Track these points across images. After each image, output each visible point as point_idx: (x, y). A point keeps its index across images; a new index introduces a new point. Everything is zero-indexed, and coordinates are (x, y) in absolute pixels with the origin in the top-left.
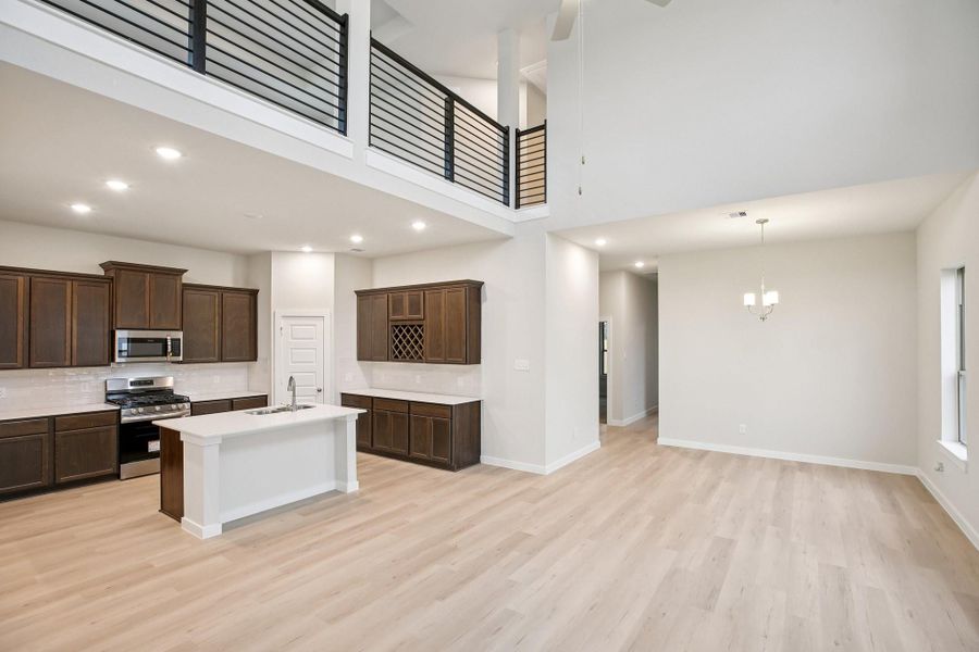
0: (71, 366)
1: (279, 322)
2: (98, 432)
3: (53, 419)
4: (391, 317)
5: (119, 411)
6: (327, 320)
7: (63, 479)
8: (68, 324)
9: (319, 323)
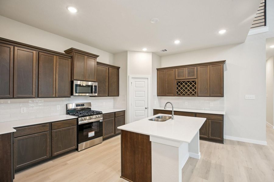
0: (56, 97)
1: (130, 80)
2: (69, 129)
3: (51, 123)
4: (177, 78)
5: (77, 119)
6: (149, 79)
7: (56, 154)
8: (54, 76)
9: (146, 81)
